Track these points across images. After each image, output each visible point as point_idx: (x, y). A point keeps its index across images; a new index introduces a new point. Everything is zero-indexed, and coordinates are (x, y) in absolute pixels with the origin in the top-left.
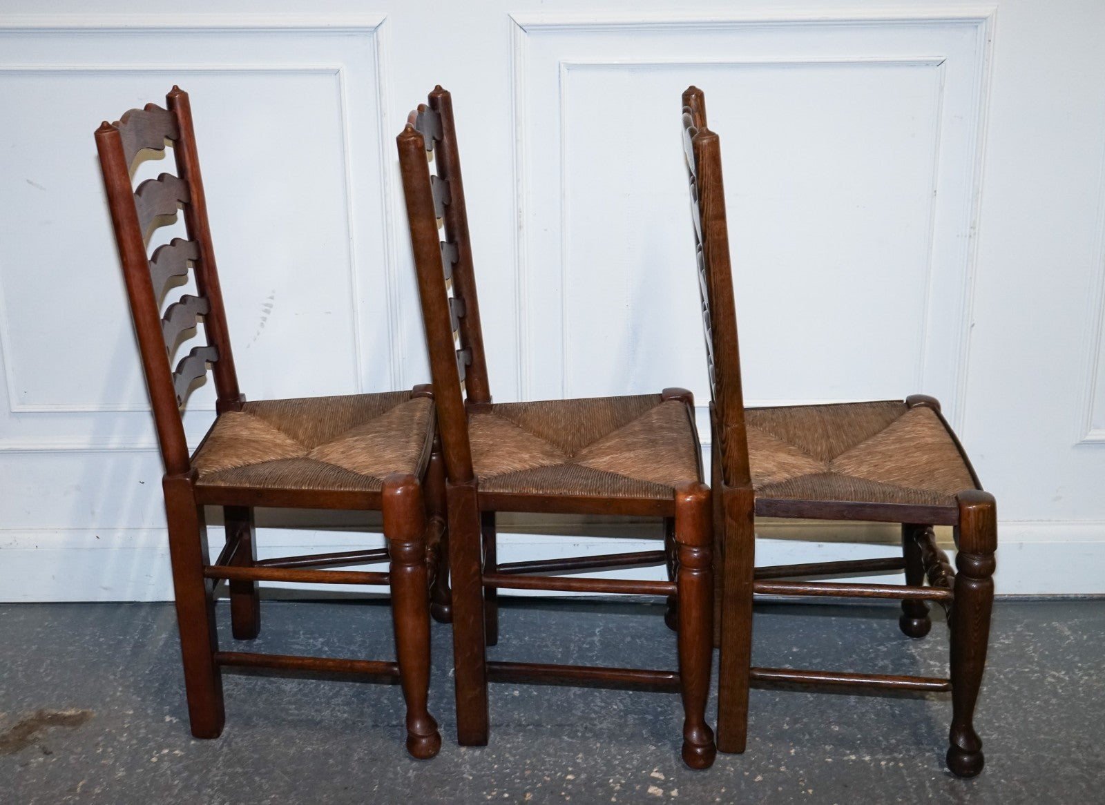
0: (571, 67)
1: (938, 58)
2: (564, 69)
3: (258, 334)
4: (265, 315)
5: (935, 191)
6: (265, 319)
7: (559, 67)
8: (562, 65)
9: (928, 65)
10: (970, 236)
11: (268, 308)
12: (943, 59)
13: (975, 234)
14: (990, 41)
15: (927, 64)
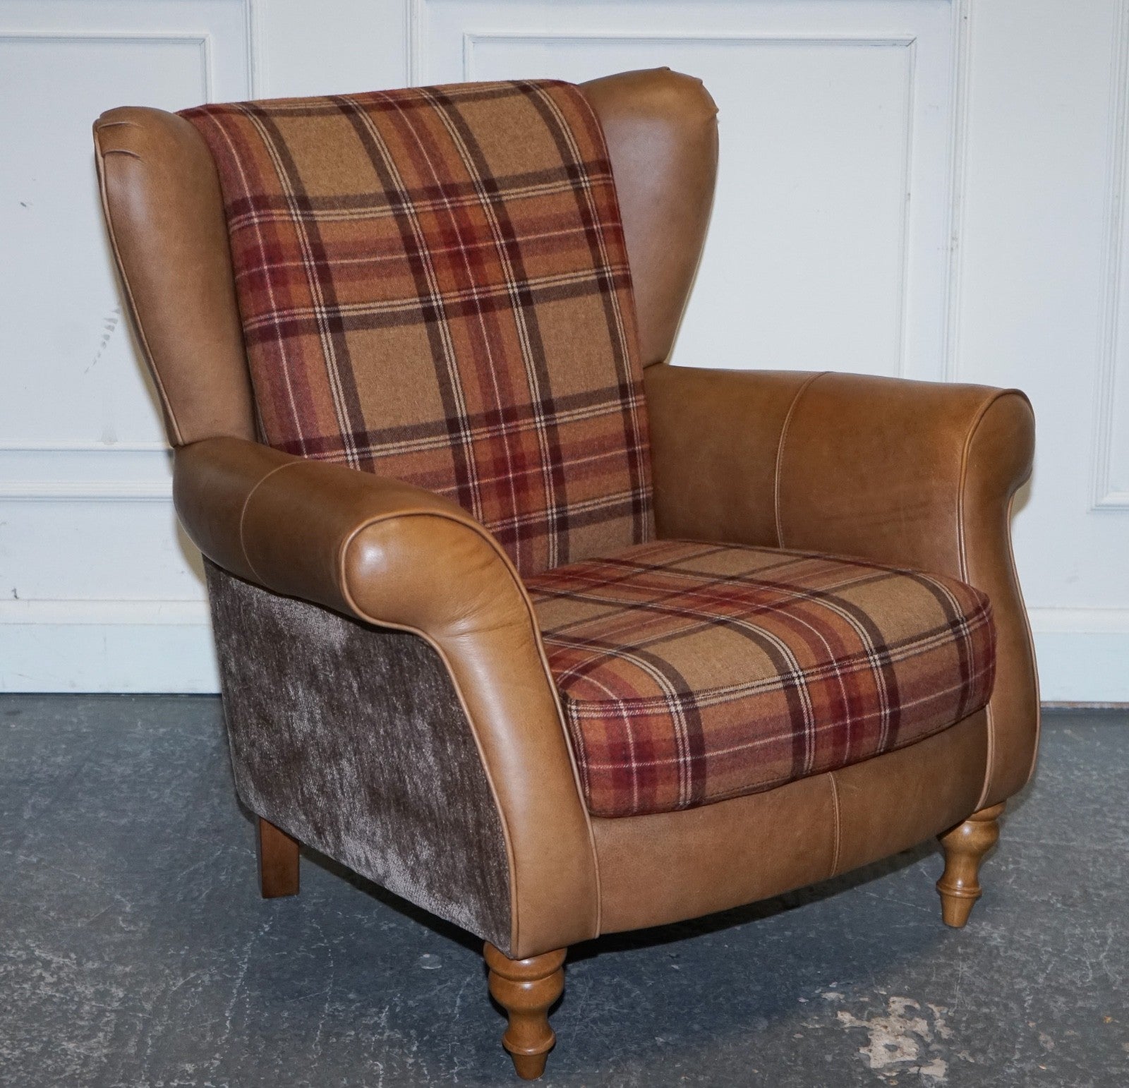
0: (478, 40)
1: (907, 37)
2: (469, 44)
3: (99, 355)
4: (108, 332)
5: (909, 194)
6: (107, 337)
7: (464, 39)
8: (467, 37)
9: (895, 45)
10: (952, 249)
11: (112, 324)
12: (912, 38)
13: (957, 246)
14: (966, 18)
15: (894, 43)
